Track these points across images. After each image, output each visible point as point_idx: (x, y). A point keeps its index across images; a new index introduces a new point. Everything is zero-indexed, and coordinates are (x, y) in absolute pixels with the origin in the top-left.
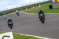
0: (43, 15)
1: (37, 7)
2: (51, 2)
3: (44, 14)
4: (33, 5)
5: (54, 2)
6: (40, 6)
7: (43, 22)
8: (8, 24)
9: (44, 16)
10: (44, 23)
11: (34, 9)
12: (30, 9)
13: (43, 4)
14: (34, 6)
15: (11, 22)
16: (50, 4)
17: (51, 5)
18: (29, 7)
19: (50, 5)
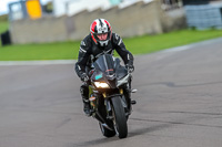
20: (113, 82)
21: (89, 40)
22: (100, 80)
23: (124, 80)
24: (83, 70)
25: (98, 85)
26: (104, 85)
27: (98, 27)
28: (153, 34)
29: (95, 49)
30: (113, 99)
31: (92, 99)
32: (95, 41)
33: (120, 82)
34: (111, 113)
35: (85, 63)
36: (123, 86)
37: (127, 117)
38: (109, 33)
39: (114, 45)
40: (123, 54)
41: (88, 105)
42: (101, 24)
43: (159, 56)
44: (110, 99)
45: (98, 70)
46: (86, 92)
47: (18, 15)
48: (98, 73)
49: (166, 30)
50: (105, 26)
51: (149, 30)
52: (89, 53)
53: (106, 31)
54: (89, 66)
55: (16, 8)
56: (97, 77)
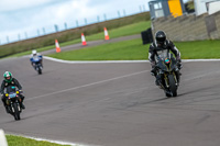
0: (172, 59)
1: (95, 36)
2: (148, 19)
3: (175, 52)
4: (80, 28)
5: (158, 19)
6: (106, 33)
7: (172, 92)
8: (4, 99)
9: (176, 62)
10: (175, 95)
11: (85, 45)
12: (69, 46)
13: (118, 26)
14: (85, 34)
15: (14, 91)
16: (143, 26)
17: (150, 30)
18: (67, 37)
19: (145, 29)
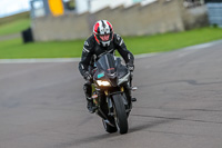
20: (114, 80)
21: (92, 41)
22: (102, 79)
23: (125, 79)
24: (86, 69)
25: (100, 83)
26: (106, 83)
27: (101, 28)
28: (175, 31)
29: (97, 49)
30: (114, 97)
31: (94, 96)
32: (98, 42)
33: (121, 81)
34: (112, 110)
35: (88, 62)
36: (124, 84)
37: (128, 114)
38: (111, 34)
39: (116, 45)
40: (124, 54)
41: (91, 102)
42: (104, 25)
43: (181, 54)
44: (111, 97)
45: (101, 69)
46: (89, 90)
47: (40, 12)
48: (100, 72)
49: (188, 27)
50: (107, 27)
51: (171, 28)
52: (92, 53)
53: (108, 32)
54: (92, 65)
55: (38, 5)
56: (100, 76)
